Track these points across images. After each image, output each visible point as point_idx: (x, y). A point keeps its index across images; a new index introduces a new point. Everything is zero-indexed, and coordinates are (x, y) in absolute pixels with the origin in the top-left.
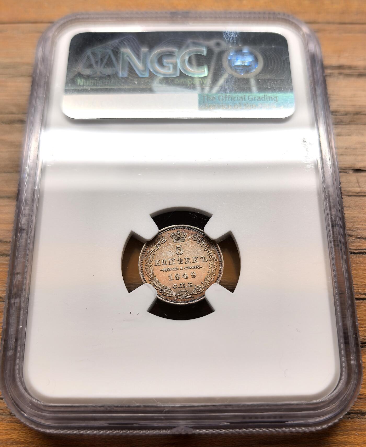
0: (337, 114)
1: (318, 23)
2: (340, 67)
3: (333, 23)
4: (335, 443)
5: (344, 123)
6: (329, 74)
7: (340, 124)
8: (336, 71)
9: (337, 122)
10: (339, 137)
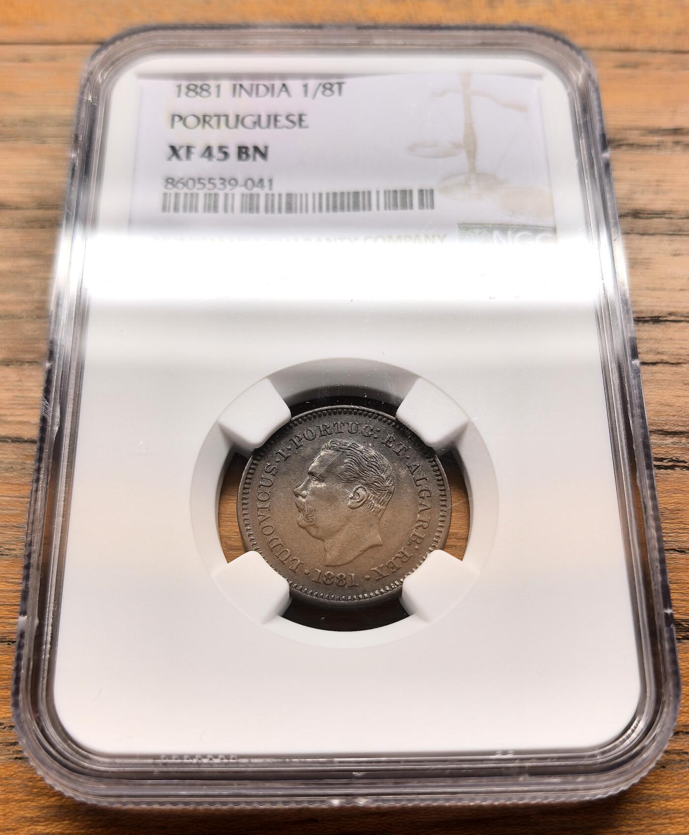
0: (671, 216)
1: (635, 50)
2: (676, 131)
3: (663, 51)
4: (681, 811)
5: (685, 233)
6: (656, 144)
7: (677, 235)
8: (669, 139)
9: (673, 231)
10: (677, 258)
